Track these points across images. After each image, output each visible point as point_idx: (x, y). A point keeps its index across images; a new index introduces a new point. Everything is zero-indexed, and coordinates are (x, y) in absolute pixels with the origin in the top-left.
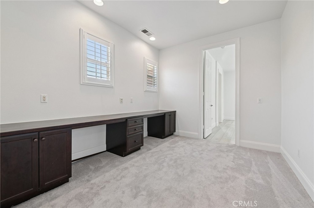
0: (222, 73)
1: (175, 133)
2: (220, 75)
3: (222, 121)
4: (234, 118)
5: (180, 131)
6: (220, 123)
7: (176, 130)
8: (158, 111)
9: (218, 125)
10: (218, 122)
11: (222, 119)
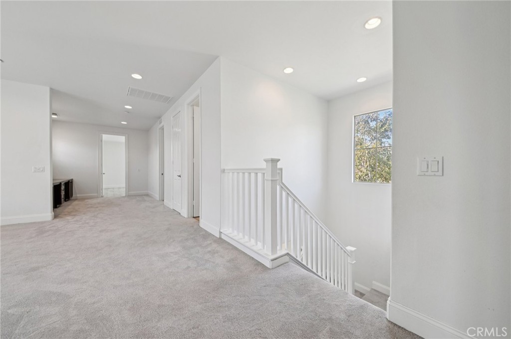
1: (72, 198)
5: (78, 195)
7: (73, 196)
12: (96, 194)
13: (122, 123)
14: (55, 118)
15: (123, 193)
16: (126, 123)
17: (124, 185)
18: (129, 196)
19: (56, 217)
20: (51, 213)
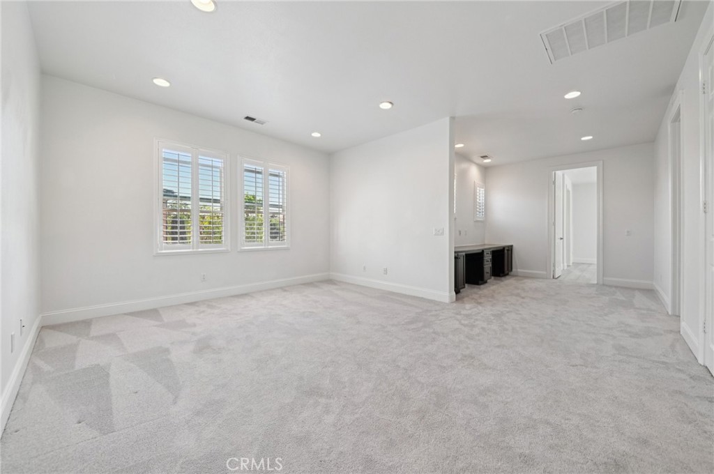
0: (570, 189)
1: (512, 273)
2: (568, 191)
3: (571, 264)
4: (596, 263)
5: (519, 270)
6: (568, 266)
7: (513, 270)
8: (484, 245)
9: (566, 268)
10: (566, 264)
11: (571, 262)
12: (545, 273)
13: (583, 139)
14: (489, 163)
15: (592, 276)
16: (591, 137)
17: (595, 260)
18: (603, 287)
19: (457, 299)
20: (450, 292)
